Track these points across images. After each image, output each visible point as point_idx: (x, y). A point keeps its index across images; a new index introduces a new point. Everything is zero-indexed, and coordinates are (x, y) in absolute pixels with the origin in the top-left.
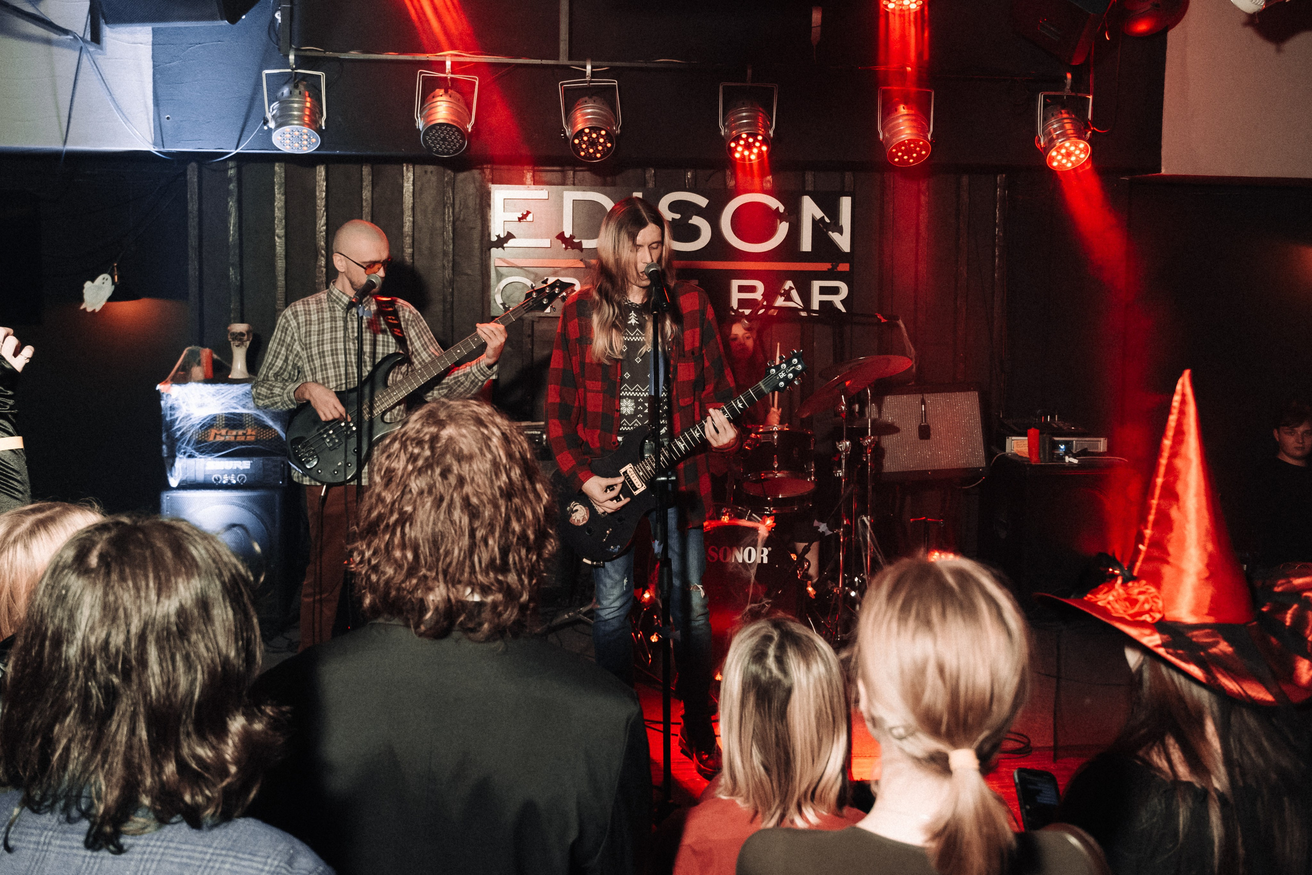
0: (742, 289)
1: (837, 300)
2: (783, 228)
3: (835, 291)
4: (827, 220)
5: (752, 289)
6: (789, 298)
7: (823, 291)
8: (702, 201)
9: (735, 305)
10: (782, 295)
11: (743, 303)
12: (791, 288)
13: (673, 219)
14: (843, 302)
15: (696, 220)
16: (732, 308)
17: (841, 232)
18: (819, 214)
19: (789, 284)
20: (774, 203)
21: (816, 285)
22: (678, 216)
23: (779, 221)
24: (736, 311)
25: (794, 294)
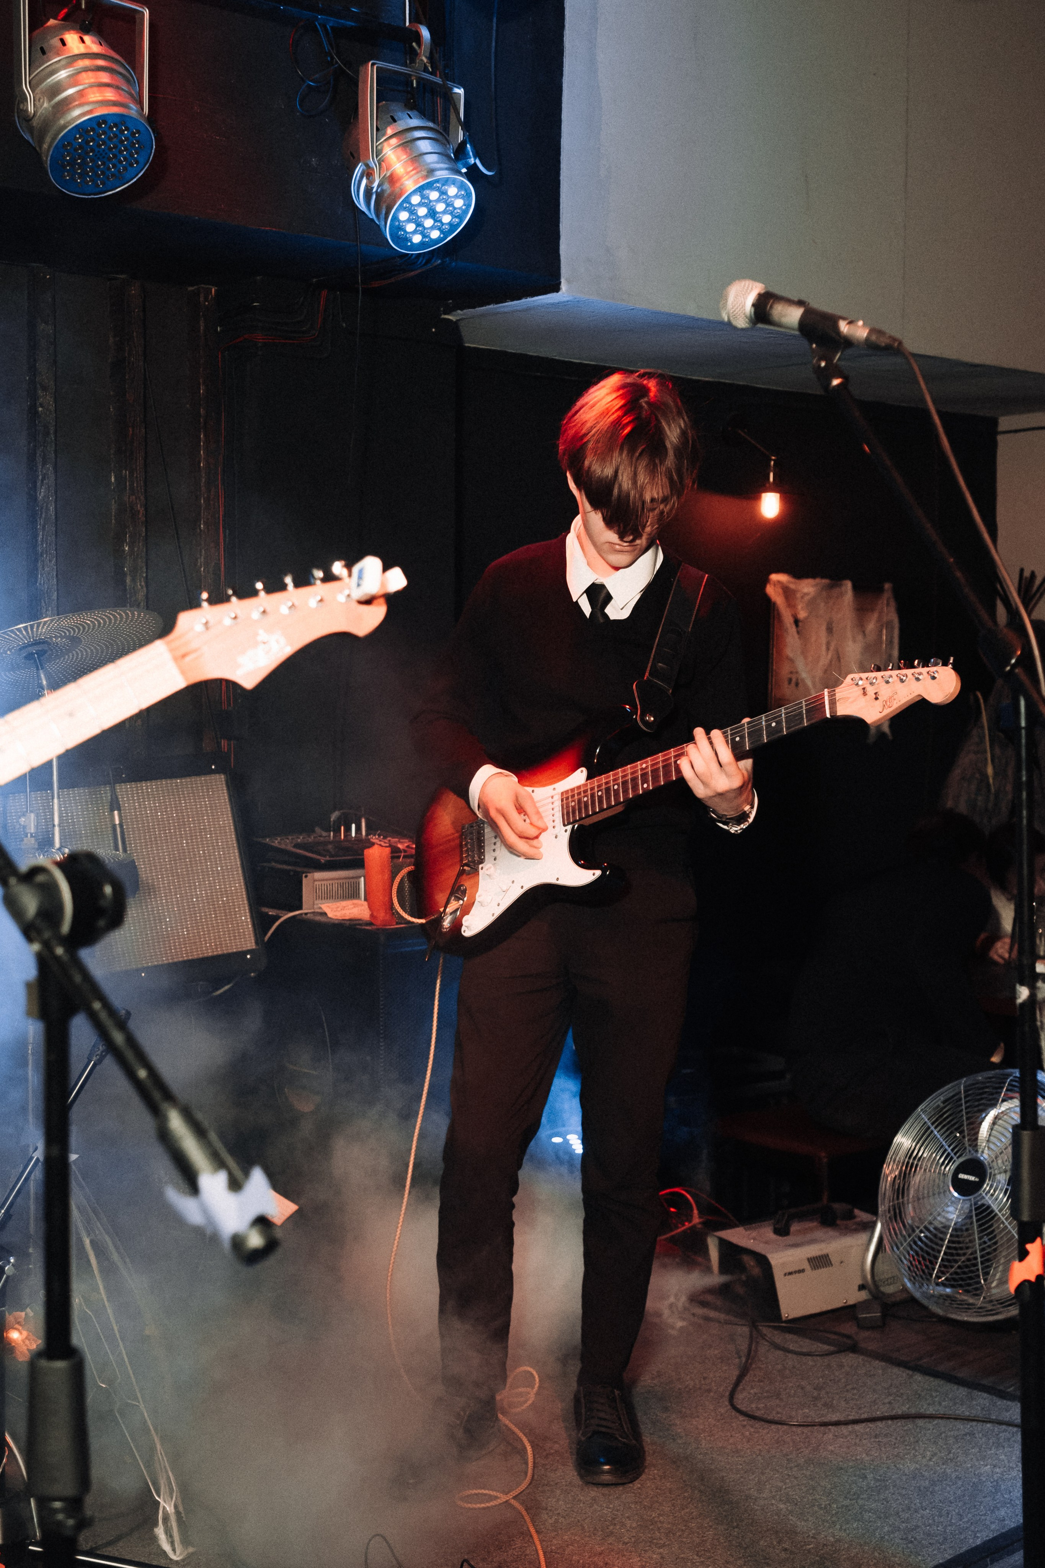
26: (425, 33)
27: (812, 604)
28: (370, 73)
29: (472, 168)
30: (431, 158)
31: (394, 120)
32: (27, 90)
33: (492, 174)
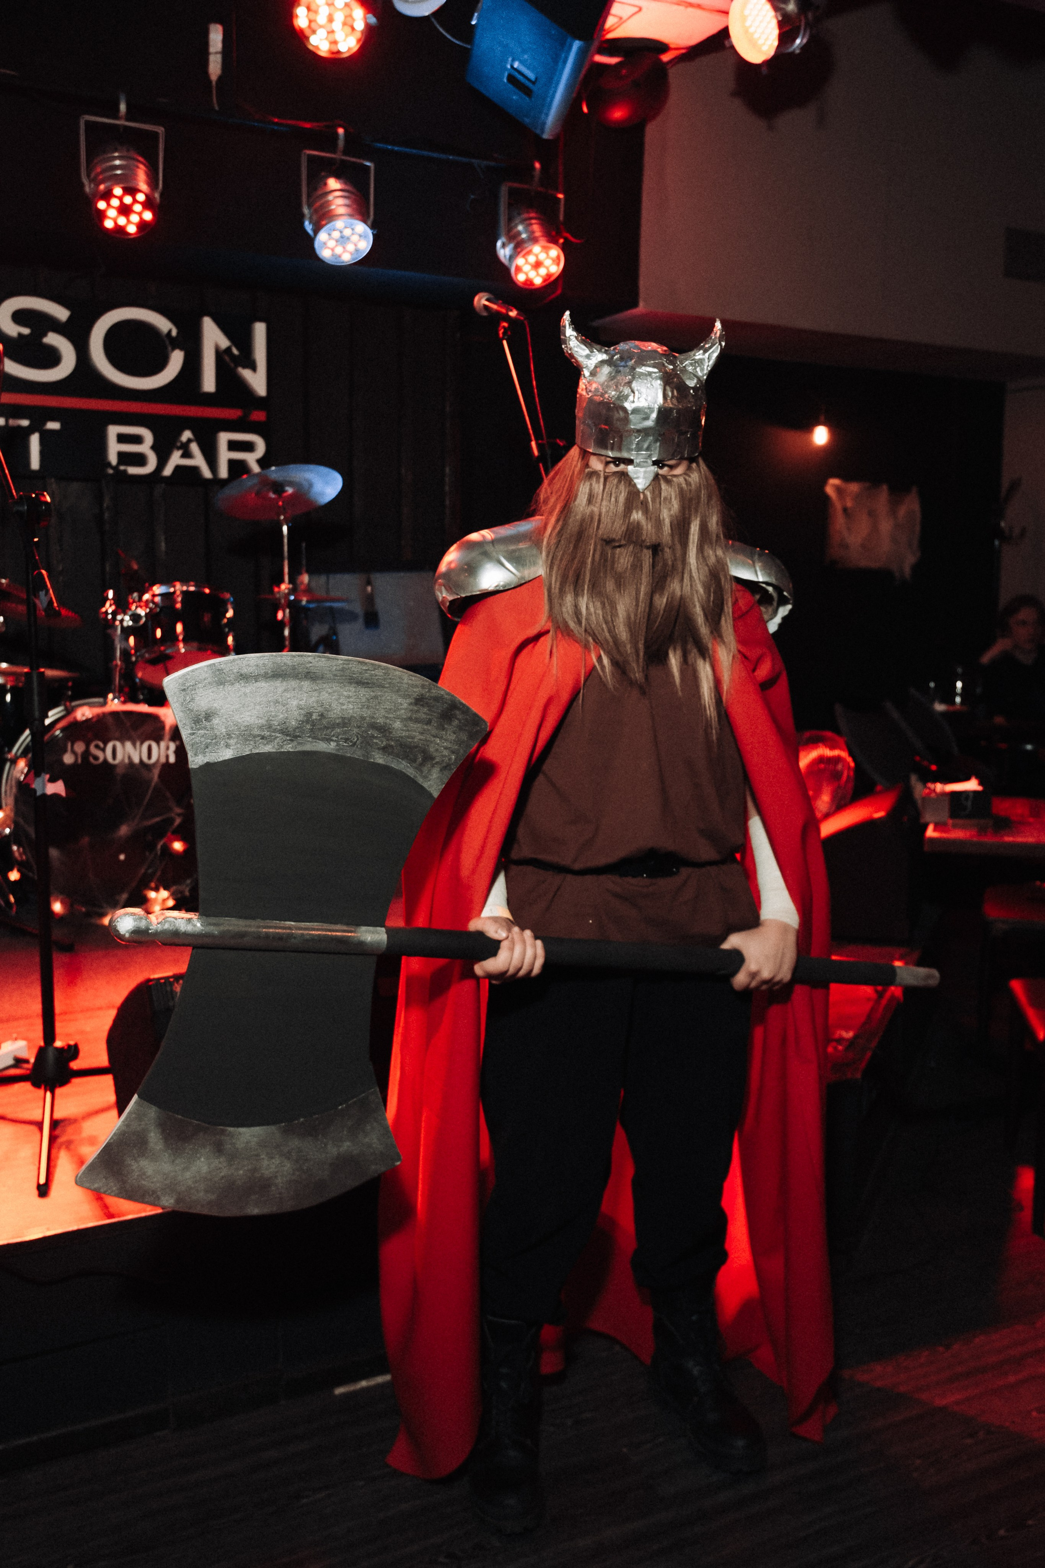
0: (122, 438)
1: (251, 459)
2: (177, 359)
3: (248, 447)
4: (235, 351)
5: (137, 440)
6: (187, 454)
7: (233, 446)
8: (61, 313)
9: (113, 459)
10: (178, 448)
11: (124, 458)
12: (189, 441)
13: (20, 335)
14: (260, 462)
15: (53, 339)
16: (109, 465)
17: (253, 367)
18: (224, 343)
19: (187, 435)
20: (163, 324)
21: (224, 438)
22: (26, 331)
23: (170, 348)
24: (115, 468)
25: (194, 447)
26: (537, 165)
27: (857, 498)
28: (504, 190)
29: (566, 239)
30: (538, 234)
31: (519, 214)
32: (306, 211)
33: (578, 241)
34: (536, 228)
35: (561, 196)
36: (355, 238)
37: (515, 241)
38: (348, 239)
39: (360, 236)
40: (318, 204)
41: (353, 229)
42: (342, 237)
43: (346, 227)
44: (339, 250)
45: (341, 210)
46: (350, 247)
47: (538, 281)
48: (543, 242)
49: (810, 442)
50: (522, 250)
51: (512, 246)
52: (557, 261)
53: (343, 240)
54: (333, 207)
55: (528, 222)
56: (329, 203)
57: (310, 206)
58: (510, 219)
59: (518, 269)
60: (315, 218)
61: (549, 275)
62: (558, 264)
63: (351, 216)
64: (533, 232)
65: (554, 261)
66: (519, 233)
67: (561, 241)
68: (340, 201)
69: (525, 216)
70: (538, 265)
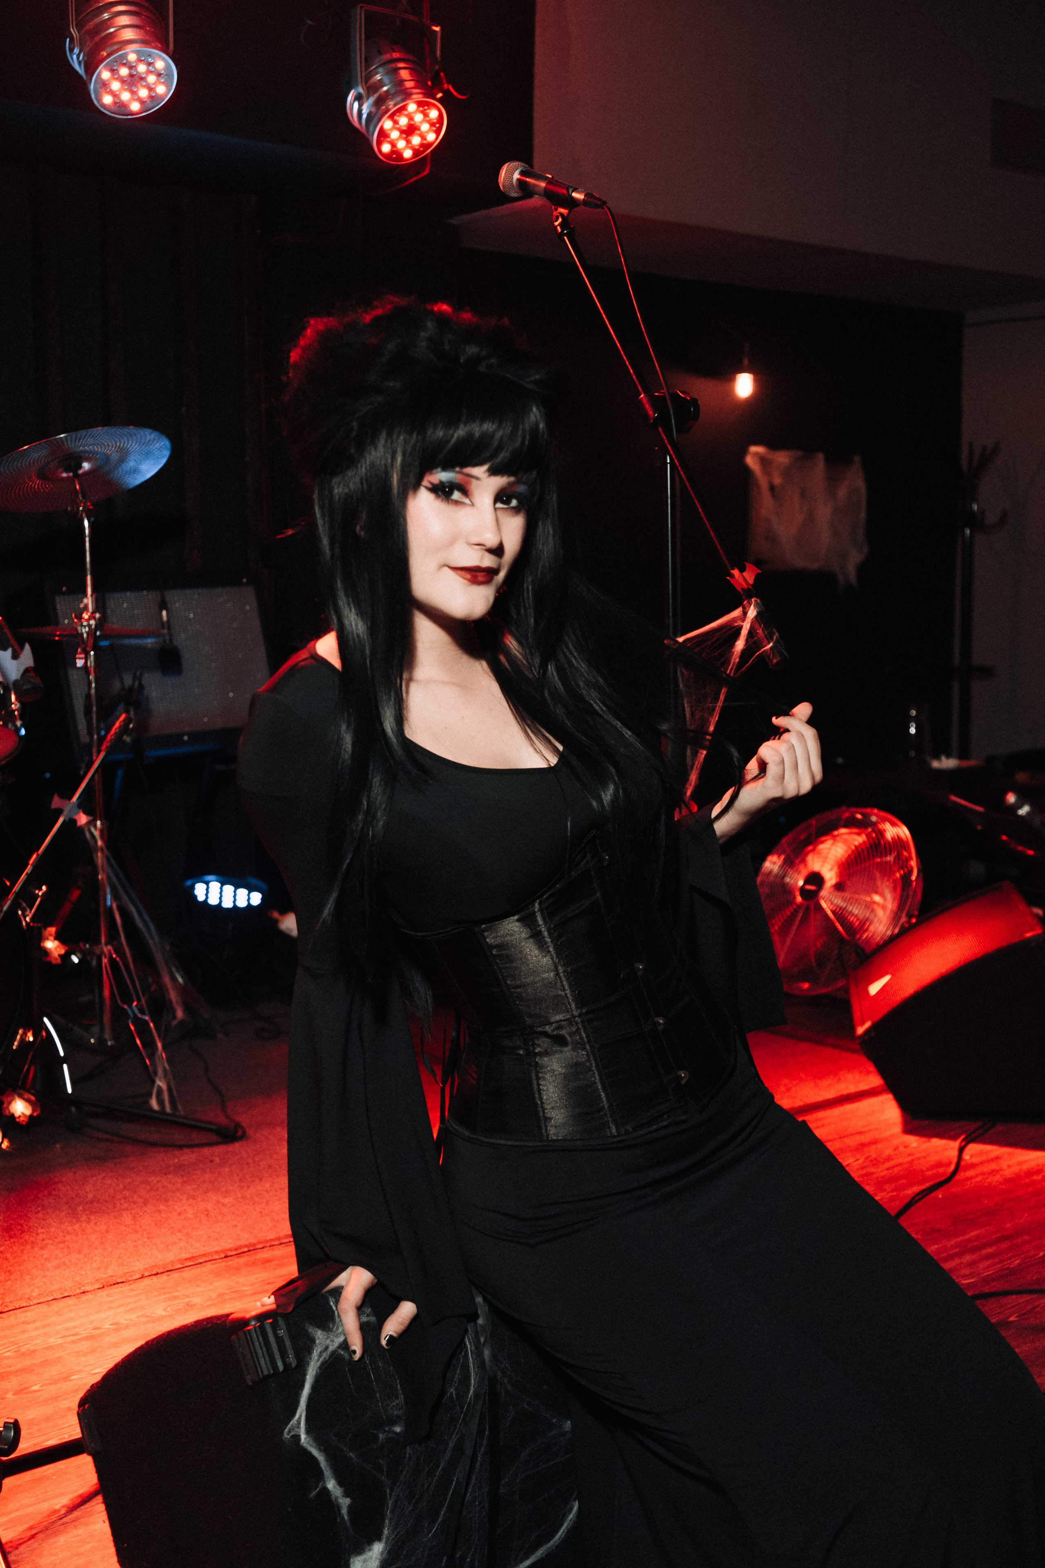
27: (786, 473)
28: (359, 16)
29: (446, 93)
30: (409, 84)
31: (380, 53)
32: (74, 31)
33: (464, 97)
34: (405, 74)
35: (437, 29)
36: (152, 79)
37: (376, 95)
38: (142, 79)
39: (159, 75)
40: (91, 25)
41: (149, 64)
42: (131, 76)
43: (140, 61)
44: (125, 96)
45: (128, 34)
46: (143, 93)
47: (408, 154)
48: (418, 97)
49: (731, 392)
50: (388, 110)
51: (372, 100)
52: (436, 126)
53: (133, 81)
54: (112, 30)
55: (390, 66)
56: (107, 24)
57: (80, 26)
58: (368, 61)
59: (383, 135)
60: (89, 45)
61: (425, 146)
62: (438, 132)
63: (145, 42)
64: (402, 82)
65: (432, 125)
66: (381, 84)
67: (439, 95)
68: (124, 20)
69: (386, 57)
70: (410, 130)
